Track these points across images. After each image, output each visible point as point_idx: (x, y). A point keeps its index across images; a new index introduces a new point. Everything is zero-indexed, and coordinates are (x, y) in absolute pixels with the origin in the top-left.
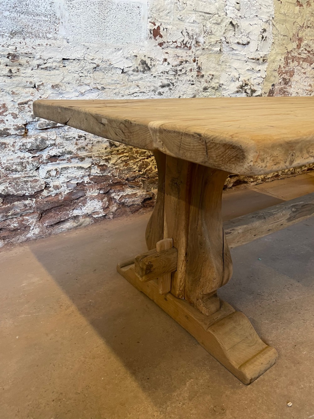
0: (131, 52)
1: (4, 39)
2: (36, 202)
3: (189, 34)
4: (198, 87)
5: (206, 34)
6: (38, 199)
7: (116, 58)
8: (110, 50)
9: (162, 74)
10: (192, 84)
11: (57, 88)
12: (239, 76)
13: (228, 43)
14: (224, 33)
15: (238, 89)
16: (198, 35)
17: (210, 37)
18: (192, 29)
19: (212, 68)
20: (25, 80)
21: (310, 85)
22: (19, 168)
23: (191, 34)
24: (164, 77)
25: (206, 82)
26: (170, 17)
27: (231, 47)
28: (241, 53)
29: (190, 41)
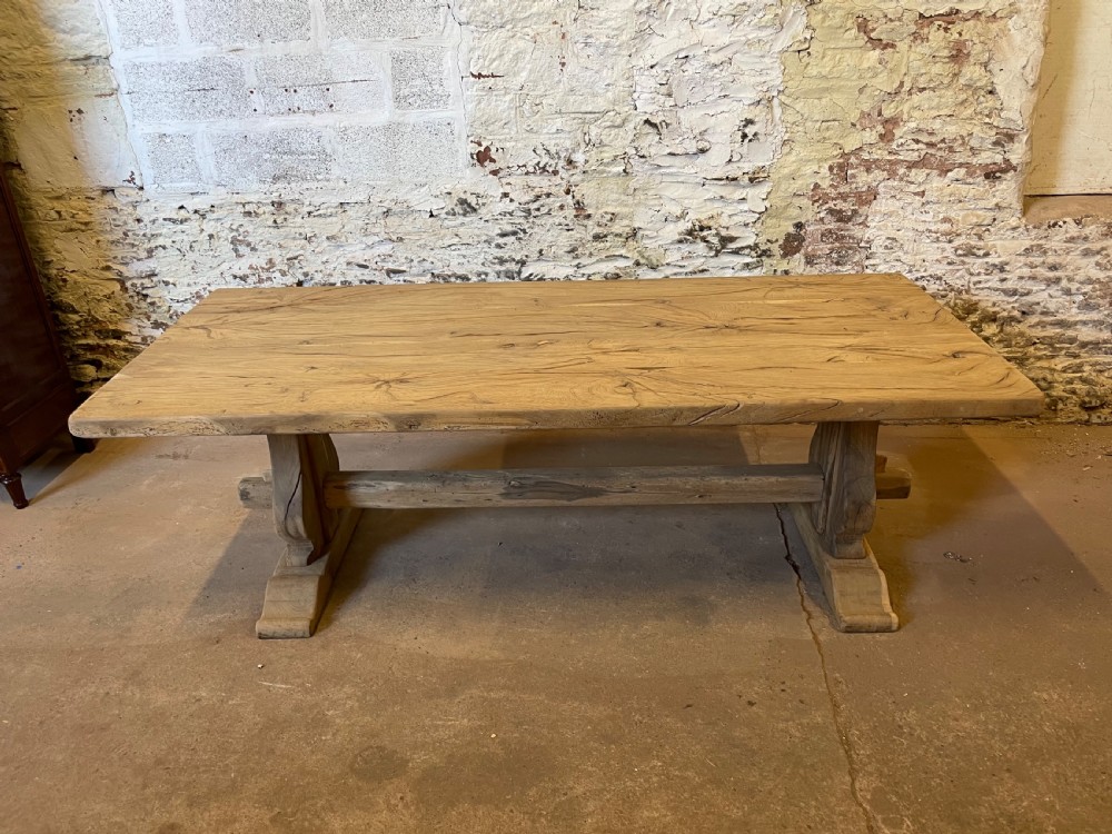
0: (442, 187)
1: (266, 185)
3: (551, 151)
4: (581, 234)
5: (589, 146)
7: (418, 197)
8: (408, 187)
9: (499, 217)
10: (568, 230)
11: (334, 240)
12: (685, 211)
13: (643, 157)
14: (633, 141)
15: (681, 236)
16: (570, 151)
17: (599, 150)
18: (556, 142)
19: (613, 202)
20: (293, 231)
21: (946, 220)
23: (555, 151)
24: (506, 221)
25: (599, 226)
26: (510, 129)
27: (652, 162)
28: (686, 170)
29: (552, 162)
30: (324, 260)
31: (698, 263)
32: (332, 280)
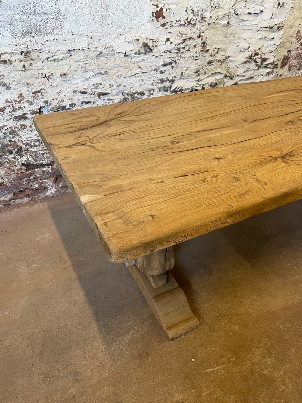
0: (133, 36)
1: (17, 39)
2: (52, 169)
3: (194, 11)
4: (202, 61)
5: (213, 8)
6: (54, 167)
7: (118, 44)
8: (113, 37)
9: (164, 54)
10: (196, 60)
11: (65, 77)
12: (249, 46)
13: (237, 14)
14: (234, 5)
15: (246, 60)
16: (204, 11)
17: (217, 10)
18: (198, 5)
19: (219, 41)
20: (36, 72)
22: (37, 144)
23: (197, 11)
24: (166, 56)
25: (211, 56)
27: (240, 18)
28: (252, 23)
29: (194, 18)
30: (58, 90)
31: (249, 74)
32: (64, 104)
